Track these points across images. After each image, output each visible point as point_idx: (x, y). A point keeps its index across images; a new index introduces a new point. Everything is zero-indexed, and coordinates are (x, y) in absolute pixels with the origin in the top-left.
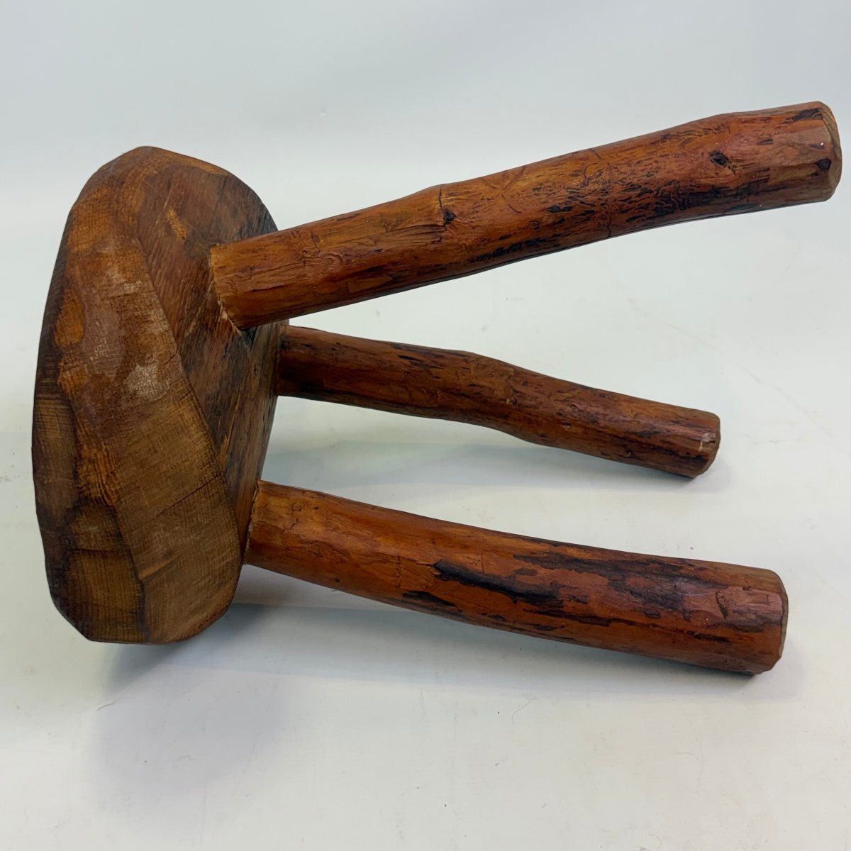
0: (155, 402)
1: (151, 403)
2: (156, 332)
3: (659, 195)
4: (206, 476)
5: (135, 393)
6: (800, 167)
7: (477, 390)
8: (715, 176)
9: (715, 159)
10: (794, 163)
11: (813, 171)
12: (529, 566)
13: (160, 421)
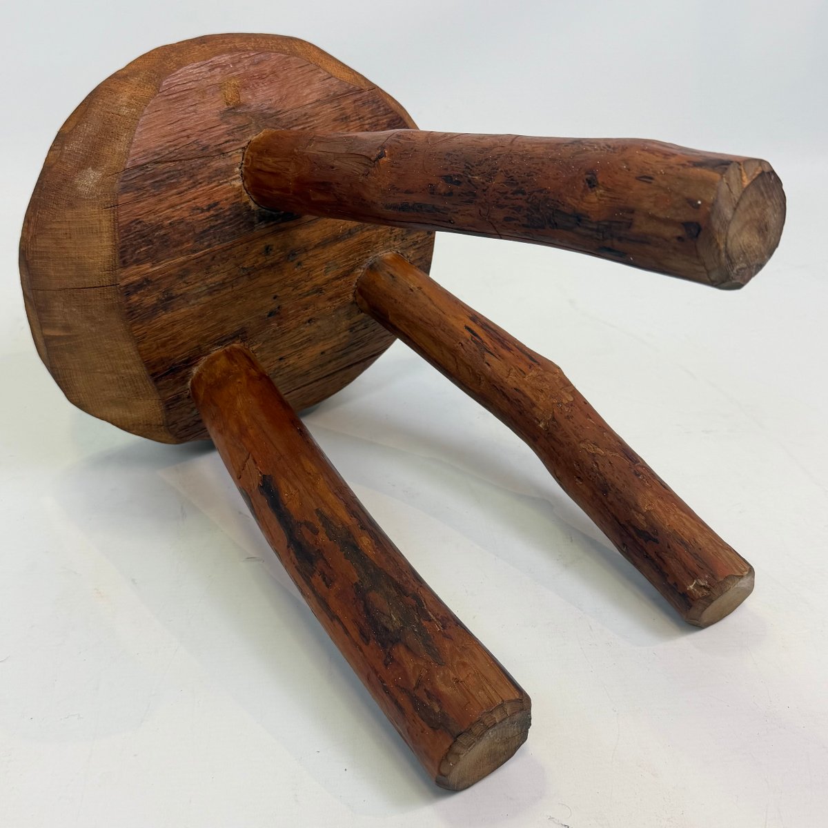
0: (84, 199)
1: (82, 198)
2: (118, 149)
3: (530, 200)
4: (104, 280)
5: (77, 185)
6: (666, 222)
7: (520, 397)
8: (579, 198)
9: (587, 180)
10: (661, 215)
11: (680, 233)
12: (319, 525)
13: (83, 216)
